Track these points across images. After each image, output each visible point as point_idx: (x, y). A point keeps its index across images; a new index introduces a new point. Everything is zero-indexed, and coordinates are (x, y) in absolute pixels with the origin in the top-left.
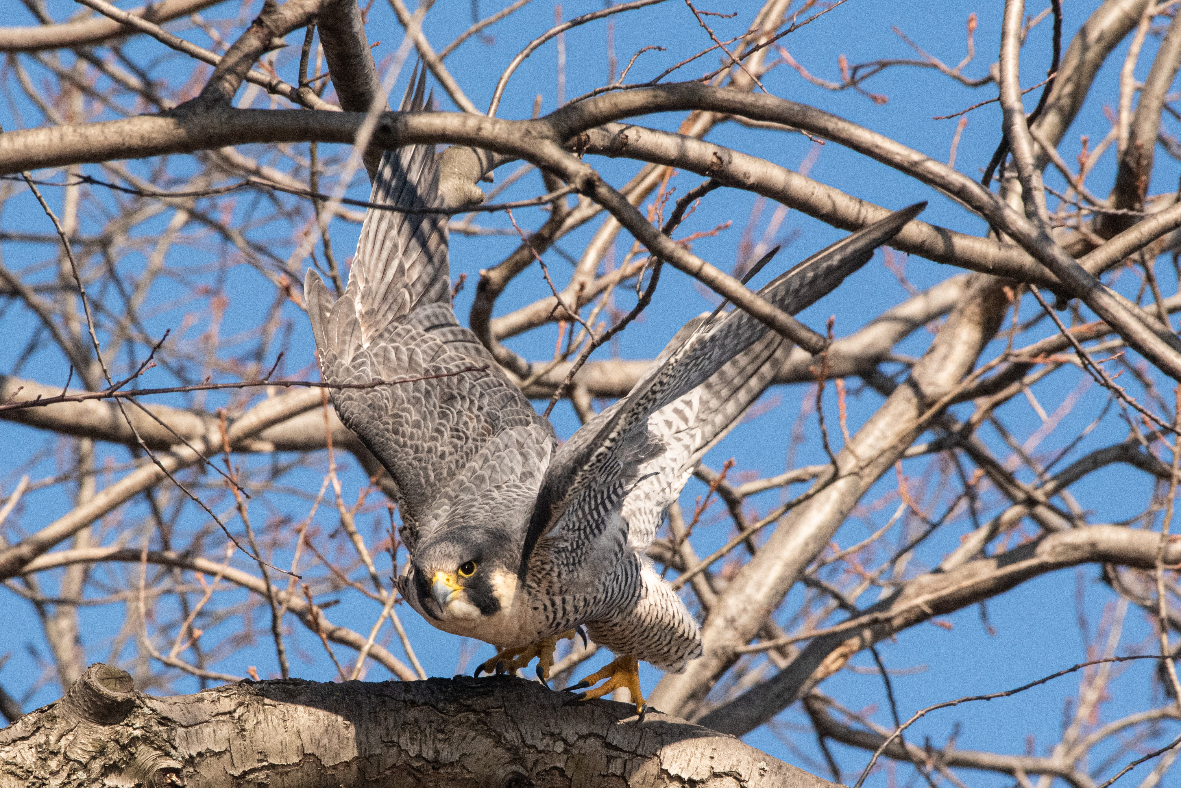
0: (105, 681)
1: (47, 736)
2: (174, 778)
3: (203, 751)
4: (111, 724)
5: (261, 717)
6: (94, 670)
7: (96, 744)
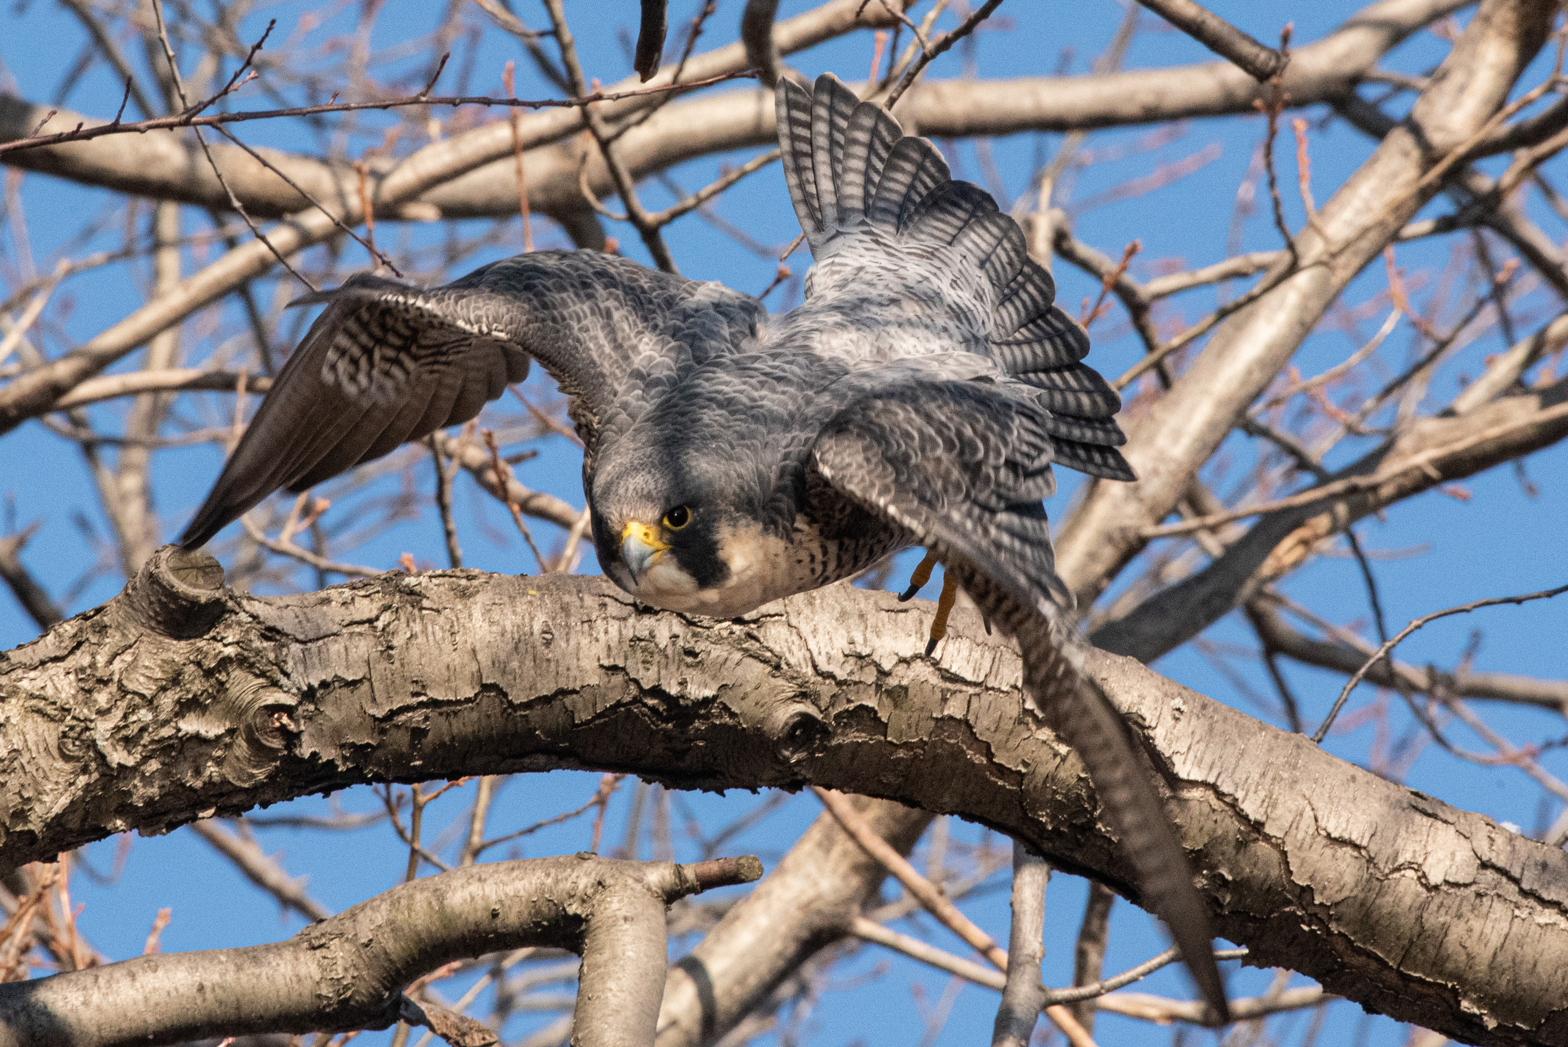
0: (181, 572)
1: (93, 655)
2: (285, 720)
3: (329, 680)
4: (188, 638)
5: (417, 627)
6: (164, 555)
7: (167, 668)
